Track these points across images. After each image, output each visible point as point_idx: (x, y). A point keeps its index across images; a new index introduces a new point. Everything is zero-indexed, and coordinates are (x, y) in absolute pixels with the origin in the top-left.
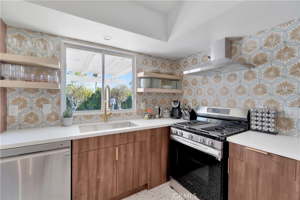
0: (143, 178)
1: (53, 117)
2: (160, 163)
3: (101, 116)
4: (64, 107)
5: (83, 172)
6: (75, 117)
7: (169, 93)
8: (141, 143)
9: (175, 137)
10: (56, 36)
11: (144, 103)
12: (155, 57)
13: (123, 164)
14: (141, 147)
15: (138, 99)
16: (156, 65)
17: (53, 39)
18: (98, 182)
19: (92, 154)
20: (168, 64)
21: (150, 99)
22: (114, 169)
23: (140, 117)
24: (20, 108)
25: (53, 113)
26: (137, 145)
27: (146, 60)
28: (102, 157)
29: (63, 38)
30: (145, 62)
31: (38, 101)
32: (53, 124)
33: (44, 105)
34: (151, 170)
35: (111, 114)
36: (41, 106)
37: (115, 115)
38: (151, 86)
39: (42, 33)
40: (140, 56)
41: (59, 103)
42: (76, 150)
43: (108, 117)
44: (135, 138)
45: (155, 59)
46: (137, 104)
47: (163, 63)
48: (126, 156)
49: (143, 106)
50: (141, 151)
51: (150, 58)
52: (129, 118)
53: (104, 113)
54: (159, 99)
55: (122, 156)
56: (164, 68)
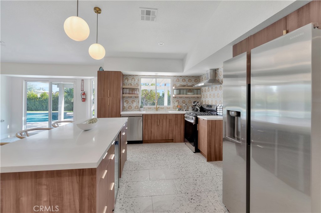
0: (171, 136)
1: (137, 107)
2: (181, 132)
3: (155, 108)
4: (140, 104)
5: (146, 127)
6: (144, 108)
7: (194, 97)
8: (170, 119)
9: (186, 119)
10: (138, 75)
11: (177, 103)
12: (184, 77)
13: (161, 127)
14: (169, 121)
15: (174, 101)
16: (185, 81)
17: (137, 77)
18: (151, 132)
19: (149, 120)
20: (194, 79)
21: (181, 100)
22: (157, 128)
23: (175, 110)
24: (127, 103)
25: (137, 106)
26: (168, 120)
27: (178, 79)
28: (153, 122)
29: (140, 75)
30: (178, 80)
31: (132, 101)
32: (137, 110)
33: (134, 103)
34: (175, 134)
35: (159, 107)
36: (133, 103)
37: (161, 108)
38: (180, 94)
39: (133, 75)
40: (175, 77)
41: (138, 102)
42: (144, 118)
43: (158, 109)
44: (167, 117)
45: (184, 78)
46: (173, 103)
47: (190, 79)
48: (162, 124)
49: (176, 104)
50: (170, 123)
51: (181, 78)
52: (169, 110)
53: (156, 107)
54: (187, 100)
55: (161, 124)
56: (190, 82)
